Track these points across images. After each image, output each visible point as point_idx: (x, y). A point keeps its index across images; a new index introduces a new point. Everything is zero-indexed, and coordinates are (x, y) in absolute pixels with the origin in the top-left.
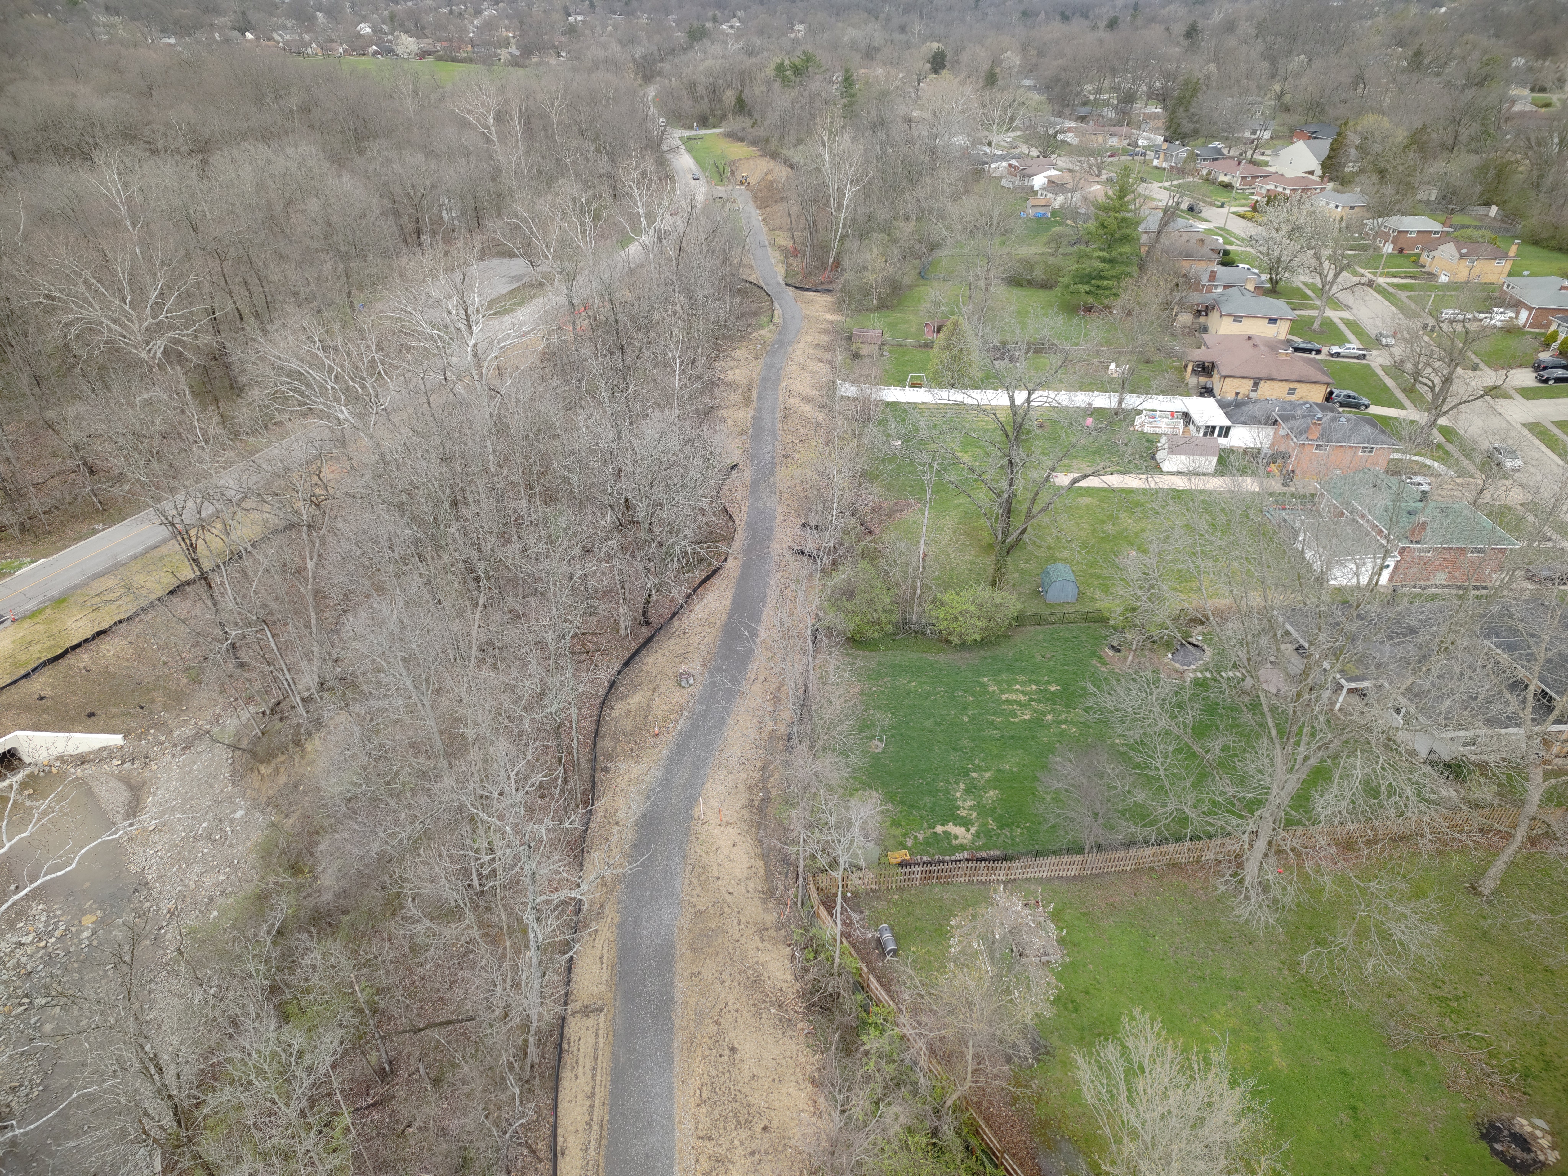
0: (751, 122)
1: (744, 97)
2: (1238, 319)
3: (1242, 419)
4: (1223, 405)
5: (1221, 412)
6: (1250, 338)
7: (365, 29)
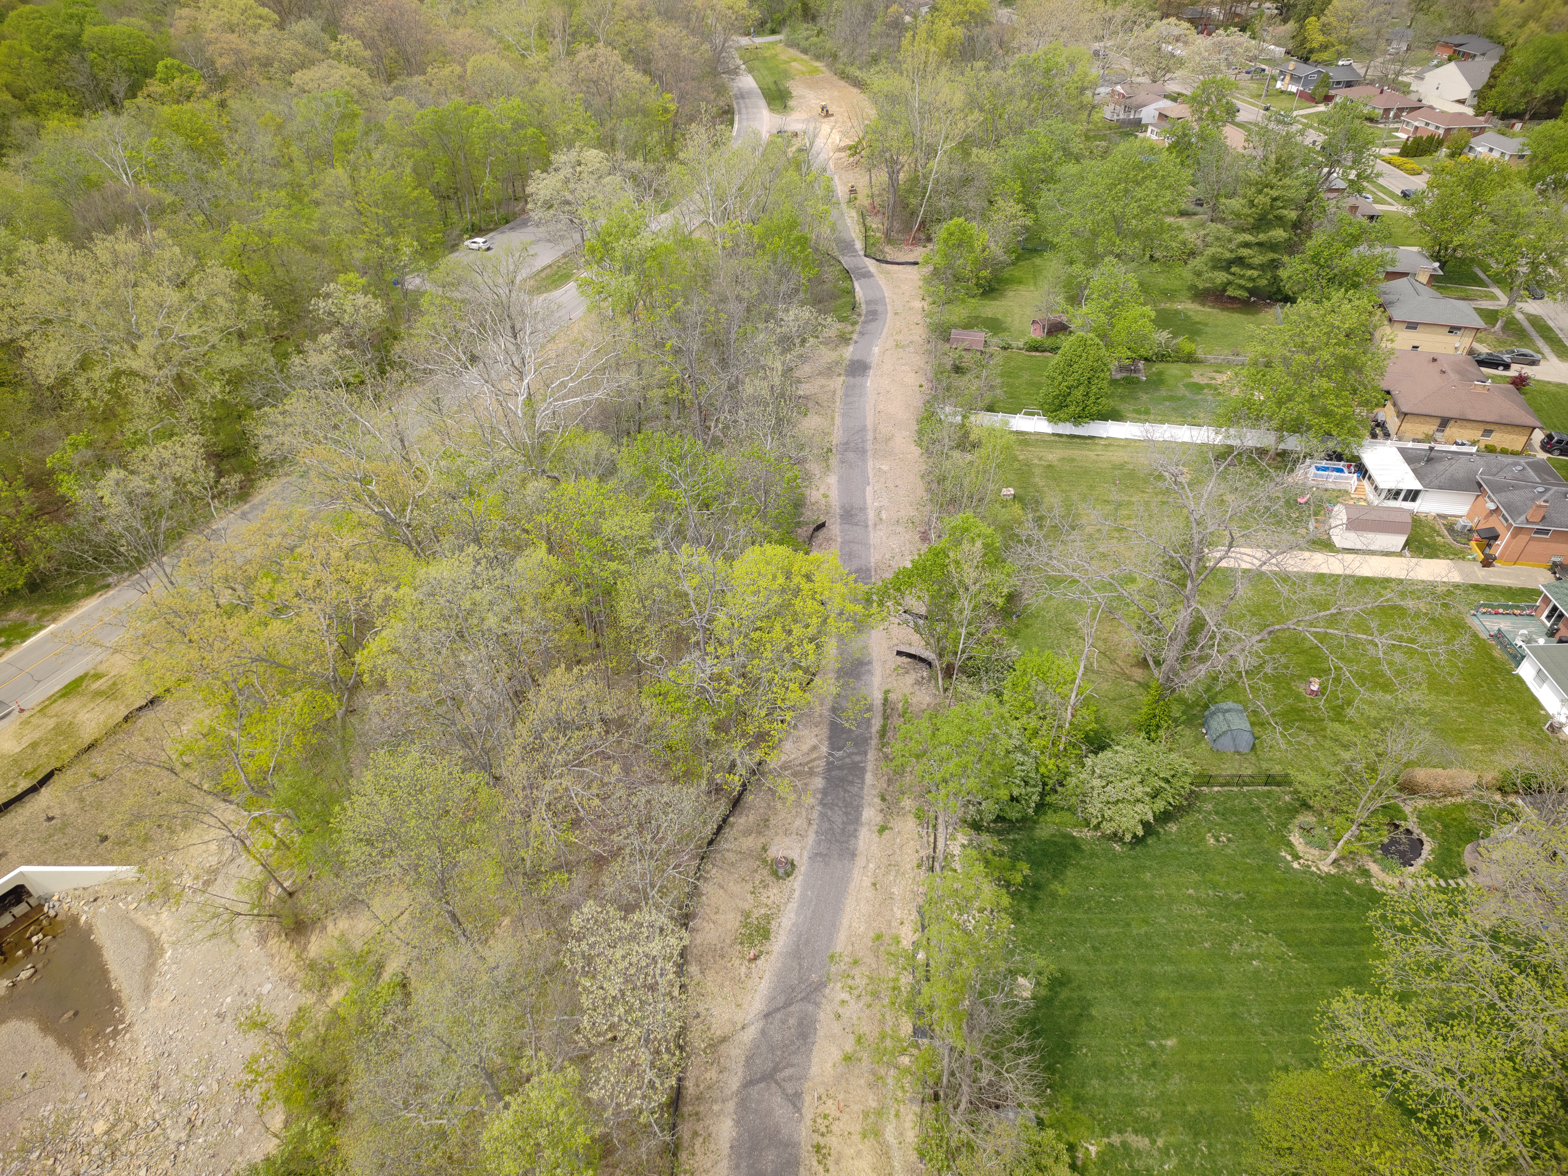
0: (816, 28)
2: (1412, 326)
3: (1436, 482)
4: (1409, 457)
5: (1406, 468)
6: (1434, 360)
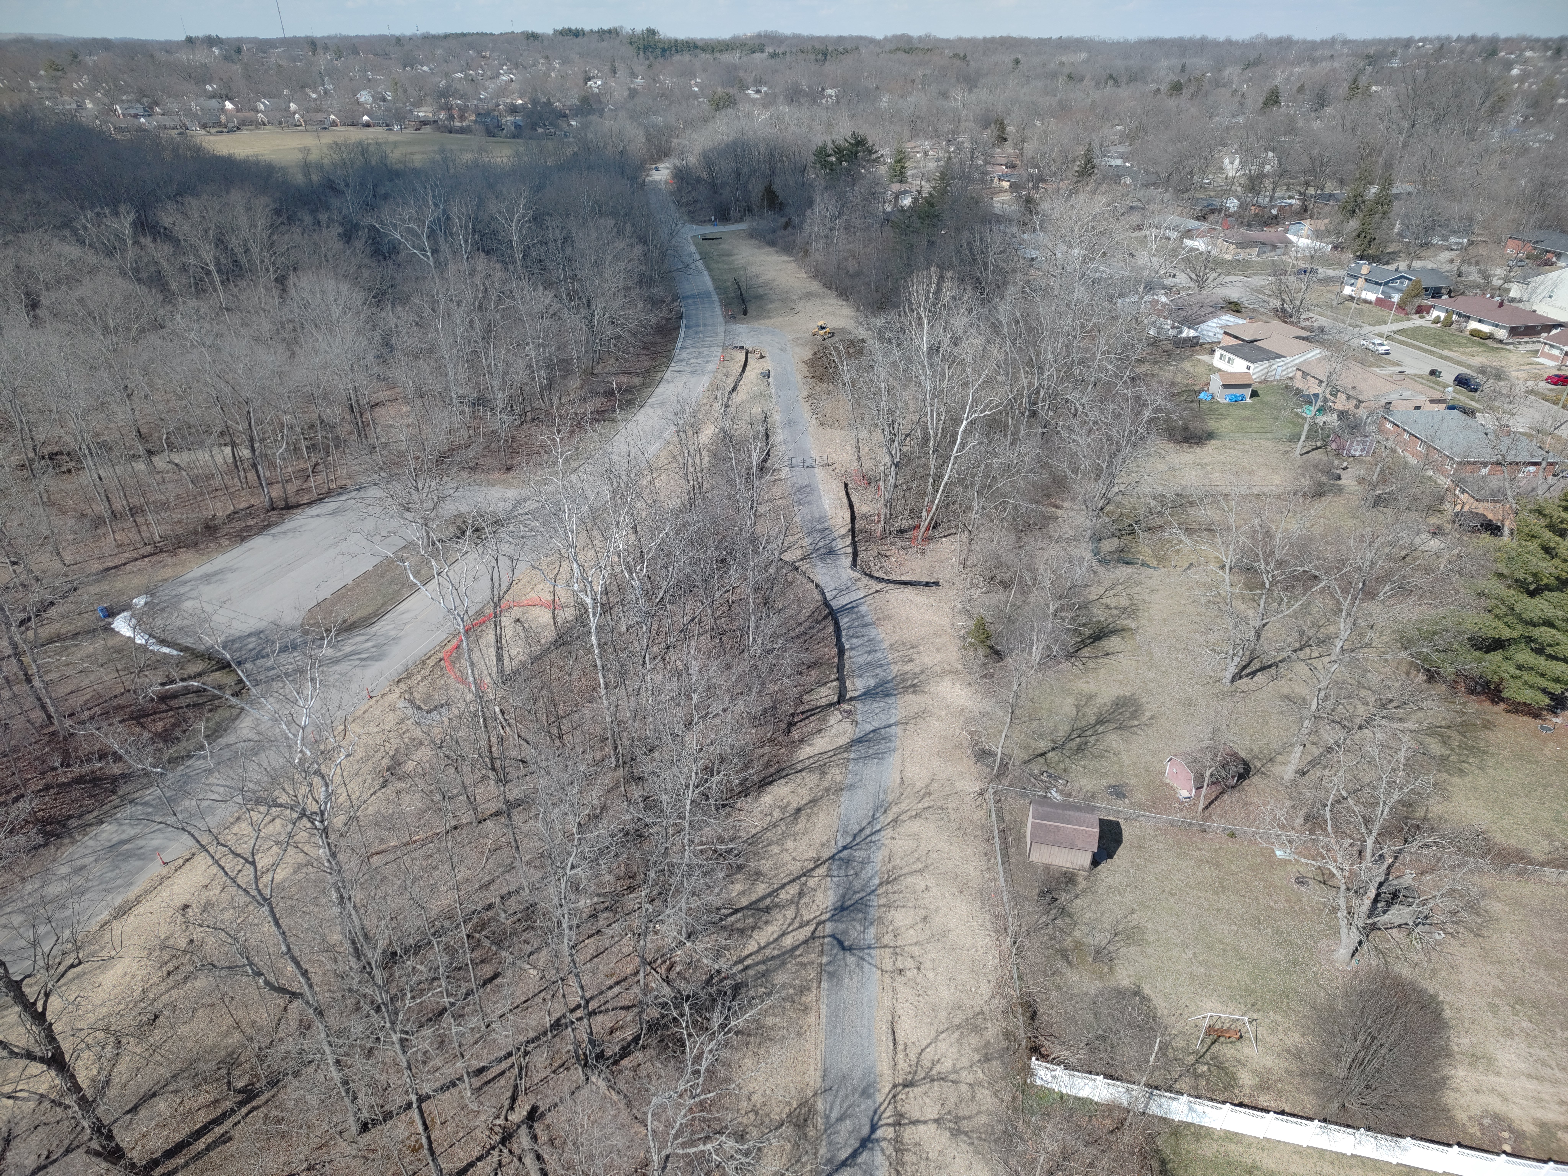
0: (784, 220)
1: (775, 188)
7: (365, 97)
